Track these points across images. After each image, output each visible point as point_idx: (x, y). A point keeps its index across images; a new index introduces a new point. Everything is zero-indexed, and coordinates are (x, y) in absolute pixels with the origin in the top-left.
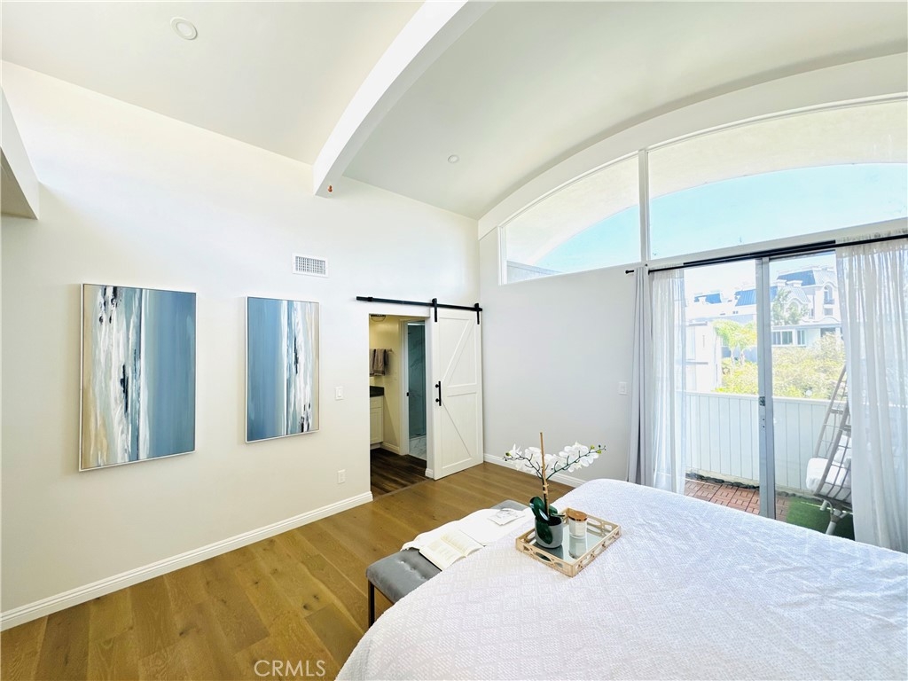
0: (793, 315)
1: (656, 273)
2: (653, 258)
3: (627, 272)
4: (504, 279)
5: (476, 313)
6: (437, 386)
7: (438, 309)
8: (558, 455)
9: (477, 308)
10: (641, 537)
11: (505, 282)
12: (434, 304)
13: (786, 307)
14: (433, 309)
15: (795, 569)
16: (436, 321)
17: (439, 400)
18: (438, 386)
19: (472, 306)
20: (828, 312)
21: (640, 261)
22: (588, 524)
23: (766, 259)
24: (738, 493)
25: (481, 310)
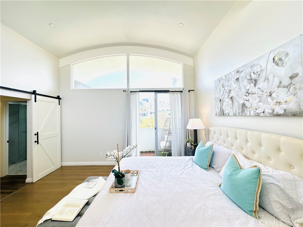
0: (145, 109)
1: (132, 92)
2: (130, 88)
3: (124, 91)
4: (73, 87)
5: (58, 100)
6: (35, 134)
7: (37, 96)
8: (123, 151)
9: (58, 98)
10: (145, 171)
11: (74, 88)
12: (34, 93)
13: (144, 107)
14: (33, 96)
15: (177, 166)
16: (35, 101)
17: (37, 142)
18: (37, 134)
19: (56, 96)
20: (151, 109)
21: (127, 88)
22: (131, 173)
23: (157, 93)
24: (147, 154)
25: (61, 99)
